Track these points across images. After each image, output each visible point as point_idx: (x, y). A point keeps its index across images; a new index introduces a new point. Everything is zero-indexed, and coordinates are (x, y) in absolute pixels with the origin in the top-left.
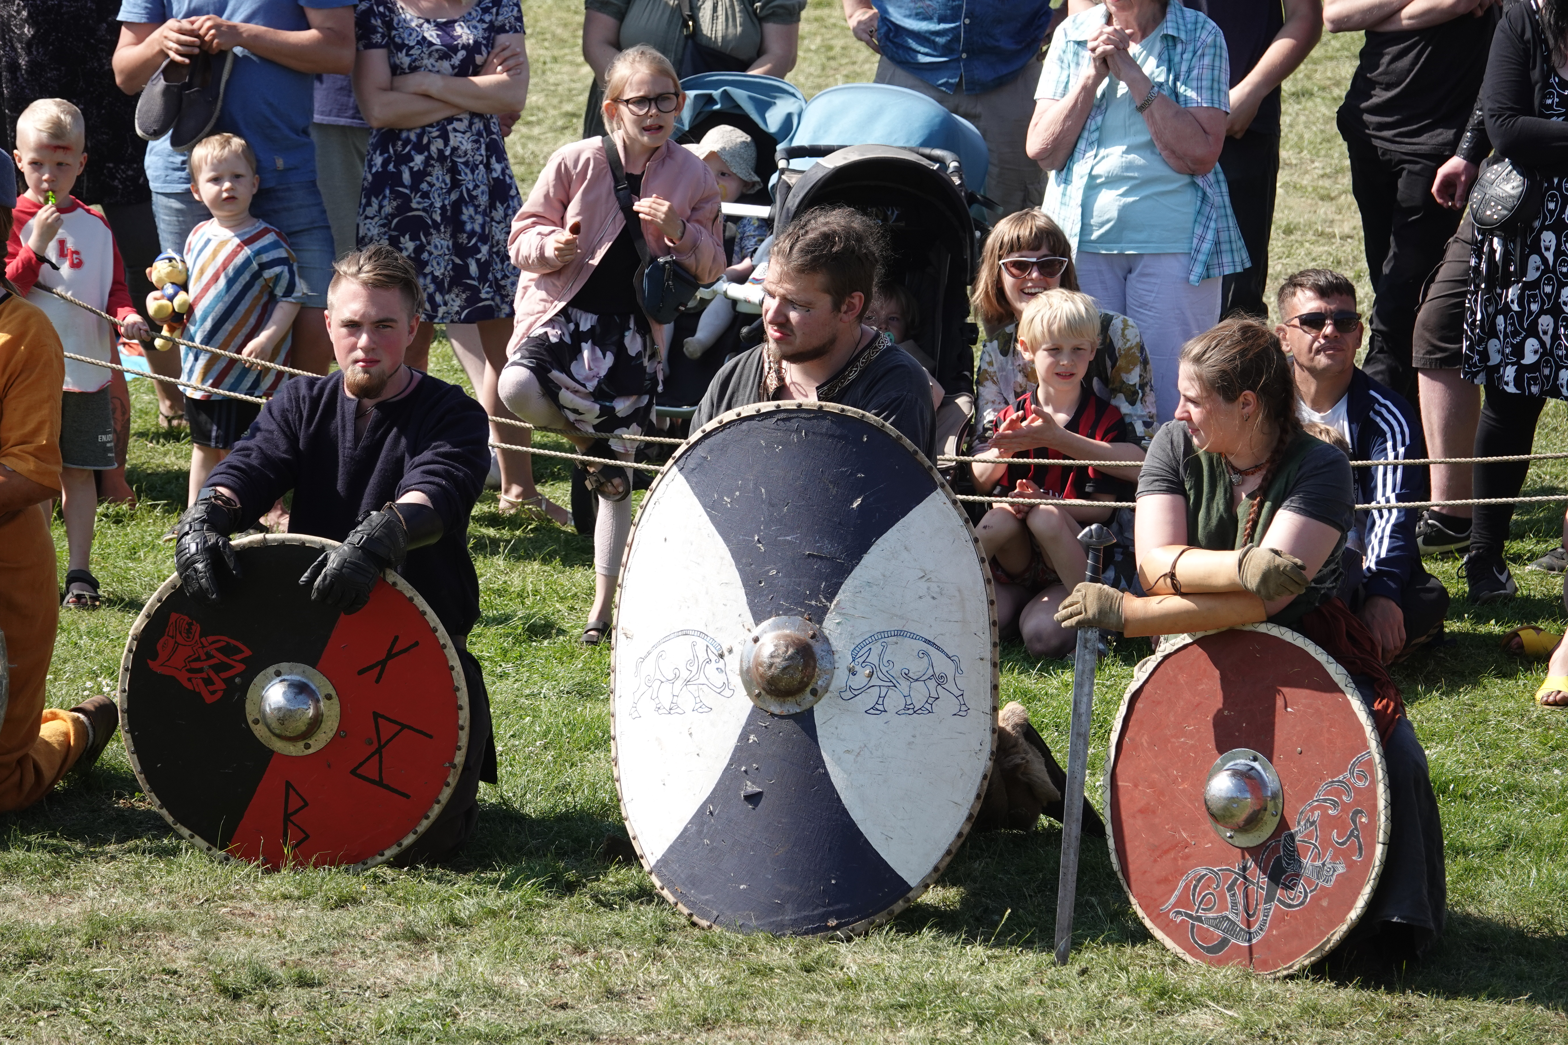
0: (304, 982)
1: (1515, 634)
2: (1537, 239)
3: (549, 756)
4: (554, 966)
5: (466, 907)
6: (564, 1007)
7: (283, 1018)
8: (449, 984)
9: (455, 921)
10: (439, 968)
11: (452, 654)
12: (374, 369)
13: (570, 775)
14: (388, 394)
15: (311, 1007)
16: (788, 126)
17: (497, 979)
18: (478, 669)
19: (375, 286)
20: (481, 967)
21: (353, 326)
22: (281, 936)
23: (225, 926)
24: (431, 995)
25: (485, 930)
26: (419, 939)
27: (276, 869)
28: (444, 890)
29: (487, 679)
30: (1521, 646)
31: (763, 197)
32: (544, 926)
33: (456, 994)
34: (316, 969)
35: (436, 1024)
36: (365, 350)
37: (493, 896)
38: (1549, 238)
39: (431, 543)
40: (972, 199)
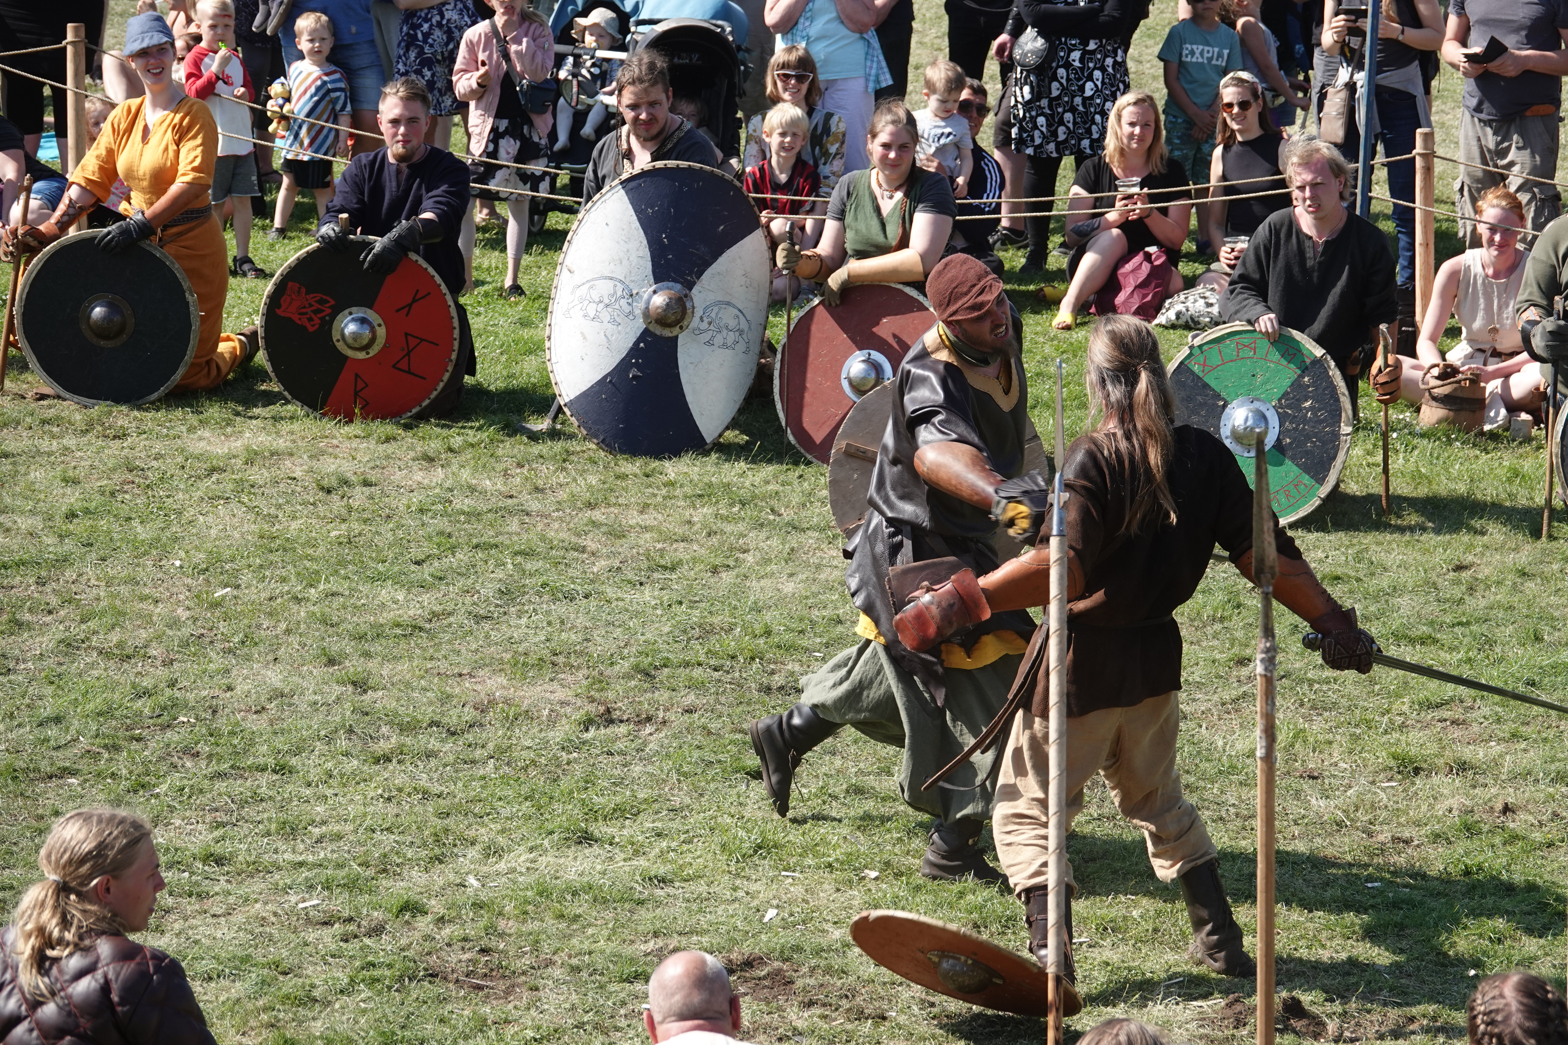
0: (367, 483)
1: (1041, 289)
2: (1055, 73)
3: (504, 358)
4: (506, 474)
5: (457, 441)
6: (511, 497)
7: (355, 503)
8: (448, 484)
9: (451, 450)
10: (442, 476)
11: (451, 303)
12: (409, 146)
13: (516, 369)
14: (416, 159)
15: (371, 497)
16: (636, 9)
17: (474, 482)
18: (465, 311)
19: (407, 100)
20: (465, 475)
21: (395, 122)
22: (354, 459)
23: (323, 453)
24: (437, 491)
25: (468, 454)
26: (431, 460)
27: (351, 421)
28: (445, 432)
29: (469, 316)
30: (1045, 296)
31: (623, 48)
32: (500, 452)
33: (451, 490)
34: (372, 476)
35: (440, 507)
36: (403, 135)
37: (472, 436)
38: (1062, 72)
39: (438, 240)
40: (739, 48)
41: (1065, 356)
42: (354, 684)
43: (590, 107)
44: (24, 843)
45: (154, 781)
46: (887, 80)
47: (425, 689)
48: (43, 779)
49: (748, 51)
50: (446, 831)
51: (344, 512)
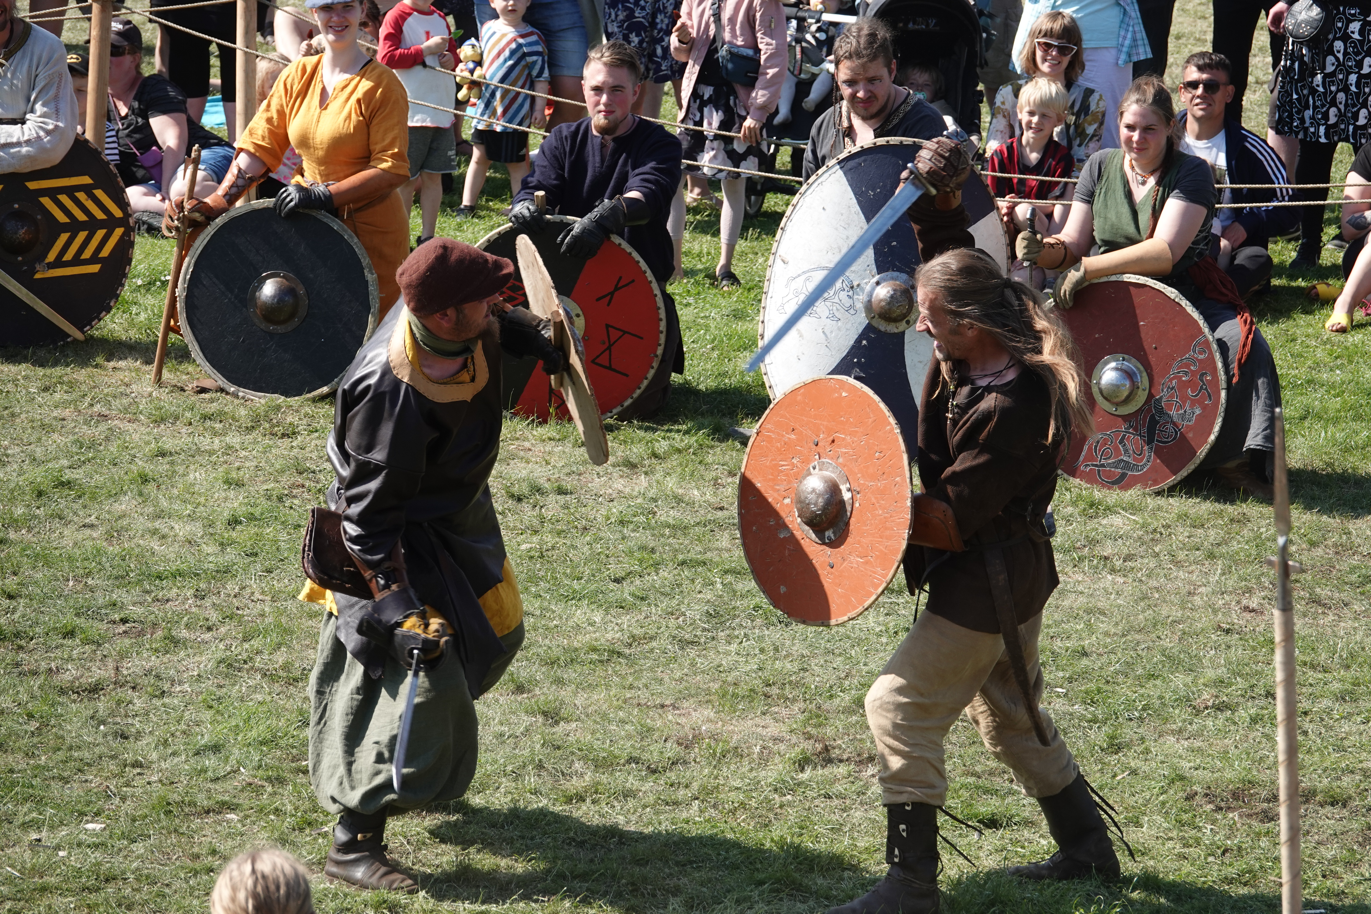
0: (561, 491)
1: (1314, 287)
2: (1332, 46)
3: (715, 354)
4: (716, 483)
5: (662, 446)
6: (722, 509)
7: (548, 514)
8: (651, 494)
9: (655, 455)
10: (645, 484)
11: (657, 291)
12: (612, 117)
13: (729, 367)
14: (620, 132)
15: (566, 507)
17: (681, 491)
18: (673, 301)
19: (612, 66)
20: (671, 483)
21: (598, 90)
22: (548, 463)
23: (514, 457)
24: (639, 501)
25: (675, 460)
26: (632, 466)
27: (545, 422)
28: (649, 435)
29: (678, 307)
30: (1317, 295)
31: (852, 11)
32: (710, 459)
33: (655, 500)
34: (568, 483)
35: (642, 519)
36: (605, 105)
37: (679, 440)
38: (1339, 45)
39: (644, 222)
40: (981, 13)
41: (1339, 362)
42: (545, 714)
43: (814, 76)
44: (177, 885)
45: (321, 818)
46: (1144, 53)
47: (623, 722)
48: (199, 815)
49: (991, 16)
50: (645, 880)
51: (536, 522)
